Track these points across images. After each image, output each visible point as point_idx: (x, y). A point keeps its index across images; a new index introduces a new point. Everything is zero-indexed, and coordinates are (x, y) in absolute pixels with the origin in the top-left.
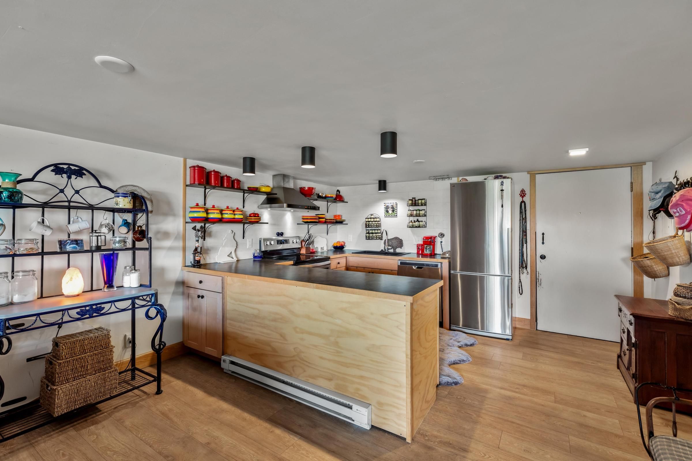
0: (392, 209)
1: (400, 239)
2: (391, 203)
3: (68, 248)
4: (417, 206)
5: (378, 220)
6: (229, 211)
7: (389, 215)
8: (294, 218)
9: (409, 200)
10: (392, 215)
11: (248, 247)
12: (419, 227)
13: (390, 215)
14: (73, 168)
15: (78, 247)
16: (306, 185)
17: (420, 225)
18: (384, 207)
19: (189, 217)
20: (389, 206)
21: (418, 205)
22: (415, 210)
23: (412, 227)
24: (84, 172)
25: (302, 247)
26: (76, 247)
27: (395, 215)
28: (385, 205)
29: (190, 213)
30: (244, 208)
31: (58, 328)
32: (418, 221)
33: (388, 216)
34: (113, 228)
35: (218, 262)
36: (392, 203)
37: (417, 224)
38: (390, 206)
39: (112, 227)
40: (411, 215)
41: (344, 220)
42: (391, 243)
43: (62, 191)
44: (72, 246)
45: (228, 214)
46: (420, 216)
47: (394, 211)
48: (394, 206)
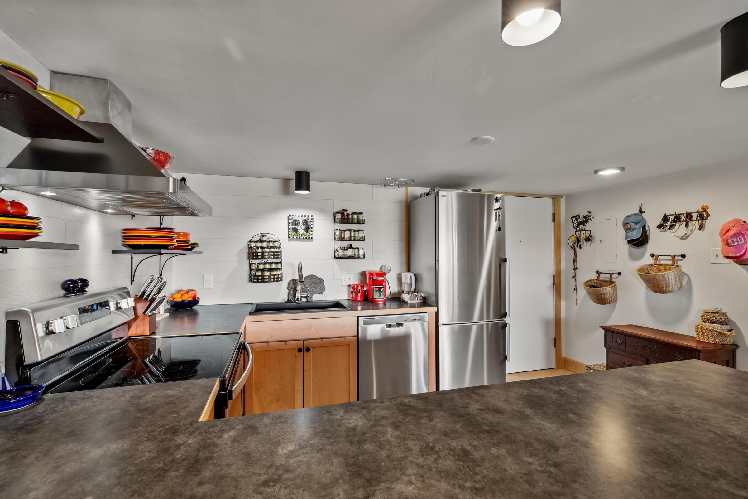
0: (305, 227)
1: (319, 277)
2: (304, 216)
4: (349, 223)
5: (277, 244)
7: (298, 237)
9: (336, 212)
10: (305, 238)
12: (354, 257)
13: (300, 238)
17: (354, 254)
18: (289, 221)
20: (298, 221)
21: (352, 223)
22: (347, 230)
23: (342, 257)
25: (137, 317)
27: (308, 238)
32: (351, 247)
37: (349, 252)
38: (301, 221)
40: (342, 239)
46: (355, 240)
47: (309, 230)
48: (308, 221)
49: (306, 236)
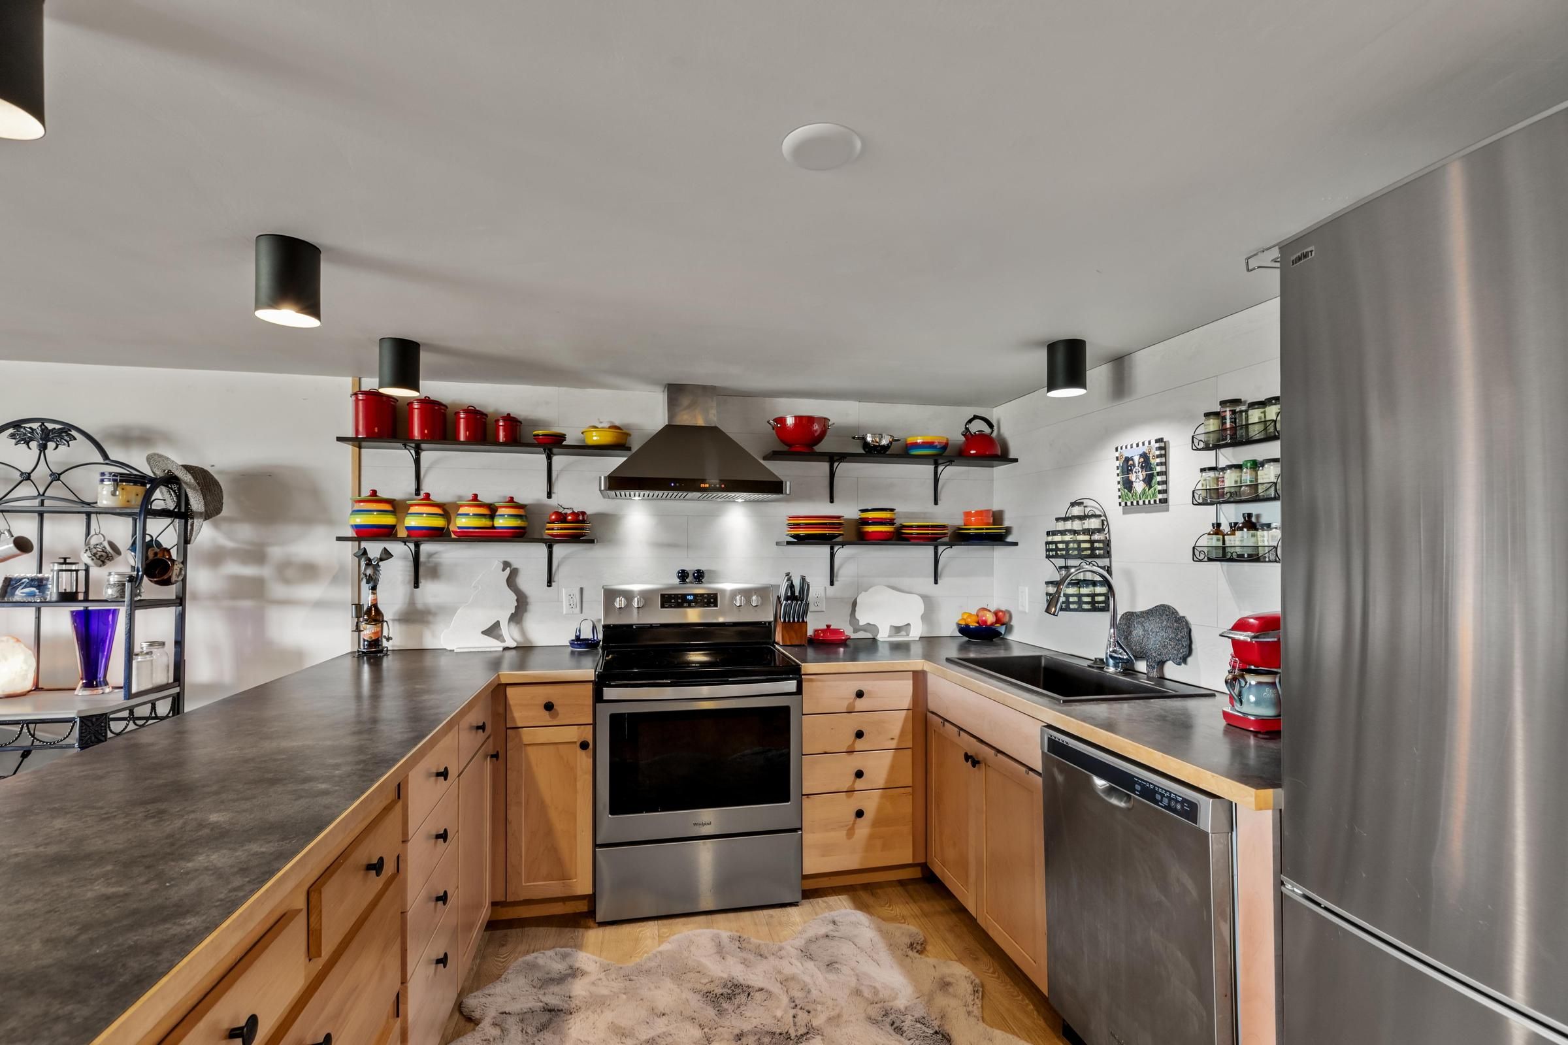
0: (1144, 473)
1: (1181, 614)
3: (17, 595)
4: (1246, 447)
5: (1094, 523)
6: (472, 509)
8: (763, 526)
9: (1207, 415)
10: (1147, 502)
11: (564, 612)
12: (1255, 557)
13: (1138, 502)
14: (50, 426)
15: (38, 594)
16: (791, 410)
17: (1255, 548)
18: (1118, 463)
19: (352, 526)
21: (1250, 442)
22: (1230, 466)
23: (1224, 555)
24: (73, 433)
26: (35, 592)
27: (1155, 501)
28: (1117, 454)
29: (352, 516)
30: (549, 495)
31: (21, 757)
32: (1247, 523)
33: (1132, 503)
34: (106, 553)
35: (448, 649)
36: (1143, 444)
37: (1239, 541)
38: (1136, 459)
39: (103, 551)
40: (1215, 498)
41: (1008, 530)
42: (1141, 633)
43: (27, 477)
44: (27, 590)
45: (468, 515)
46: (1257, 499)
47: (1153, 481)
48: (1151, 455)
49: (1149, 499)
